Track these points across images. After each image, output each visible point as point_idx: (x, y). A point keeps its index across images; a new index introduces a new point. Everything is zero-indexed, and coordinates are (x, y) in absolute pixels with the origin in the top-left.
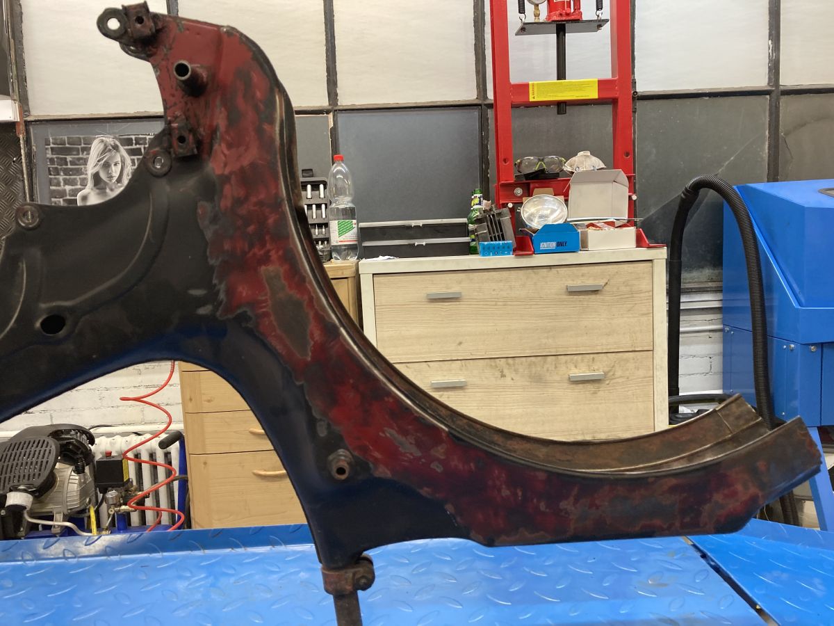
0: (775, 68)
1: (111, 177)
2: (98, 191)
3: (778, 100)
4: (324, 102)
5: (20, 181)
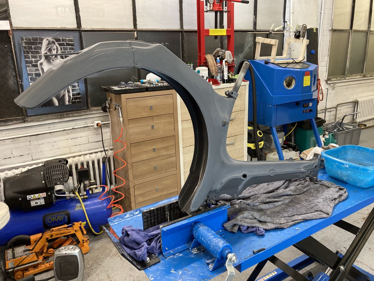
0: (255, 24)
2: (47, 61)
4: (131, 27)
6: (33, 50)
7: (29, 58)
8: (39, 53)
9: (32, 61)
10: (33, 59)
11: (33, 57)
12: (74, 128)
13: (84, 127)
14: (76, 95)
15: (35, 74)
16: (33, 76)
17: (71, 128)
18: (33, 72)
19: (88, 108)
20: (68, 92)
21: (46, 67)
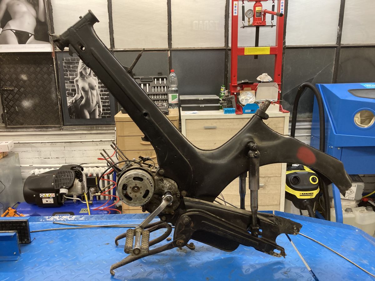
0: (339, 38)
2: (82, 78)
3: (339, 50)
4: (166, 46)
5: (53, 74)
6: (71, 69)
9: (70, 78)
11: (70, 75)
14: (106, 111)
15: (72, 89)
16: (69, 91)
17: (99, 140)
20: (99, 107)
21: (81, 84)
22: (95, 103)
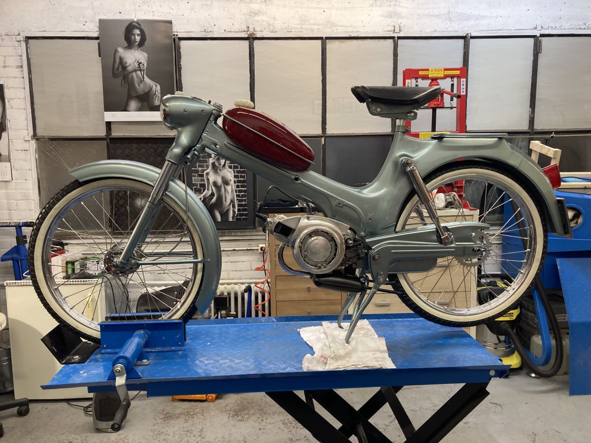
0: (532, 121)
1: (220, 164)
2: (214, 171)
4: (319, 132)
6: (201, 159)
7: (196, 168)
8: (207, 162)
9: (199, 170)
10: (200, 169)
11: (200, 166)
12: (234, 250)
13: (247, 250)
14: (242, 211)
15: (200, 184)
16: (197, 186)
17: (232, 249)
18: (198, 183)
19: (254, 228)
20: (234, 207)
21: (212, 178)
22: (229, 201)
